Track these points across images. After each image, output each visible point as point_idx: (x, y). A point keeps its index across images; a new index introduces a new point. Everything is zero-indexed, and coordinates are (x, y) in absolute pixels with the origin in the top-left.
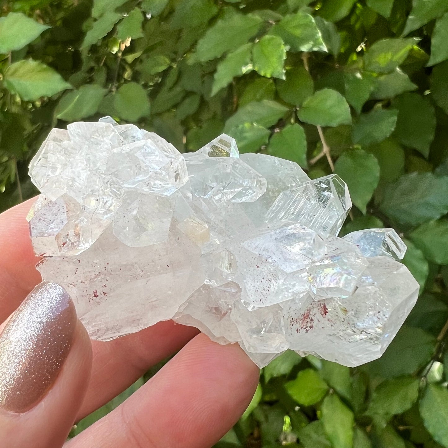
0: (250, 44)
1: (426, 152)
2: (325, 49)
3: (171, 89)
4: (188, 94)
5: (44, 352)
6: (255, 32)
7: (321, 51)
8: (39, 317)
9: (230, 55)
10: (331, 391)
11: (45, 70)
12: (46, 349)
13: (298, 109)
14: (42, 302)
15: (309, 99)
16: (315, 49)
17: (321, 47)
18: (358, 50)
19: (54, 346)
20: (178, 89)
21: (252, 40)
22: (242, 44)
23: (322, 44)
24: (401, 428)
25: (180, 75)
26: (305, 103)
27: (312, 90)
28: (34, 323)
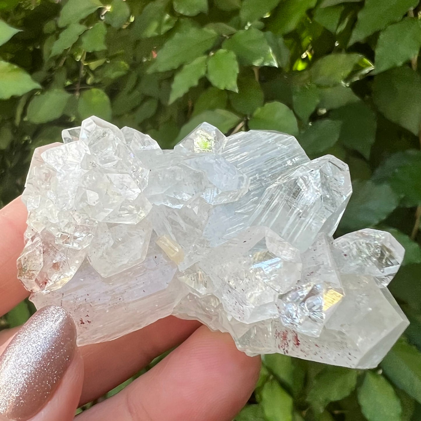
0: (205, 57)
1: (367, 154)
2: (276, 65)
3: (130, 93)
4: (146, 98)
5: (48, 364)
6: (210, 45)
7: (271, 66)
8: (44, 333)
9: (186, 67)
10: (271, 377)
11: (15, 70)
12: (50, 361)
13: (249, 119)
14: (46, 321)
15: (259, 110)
16: (266, 64)
17: (272, 62)
18: (303, 57)
19: (56, 359)
20: (137, 93)
21: (207, 53)
22: (197, 56)
23: (272, 60)
24: (336, 412)
25: (138, 80)
26: (255, 114)
27: (262, 102)
28: (40, 338)
